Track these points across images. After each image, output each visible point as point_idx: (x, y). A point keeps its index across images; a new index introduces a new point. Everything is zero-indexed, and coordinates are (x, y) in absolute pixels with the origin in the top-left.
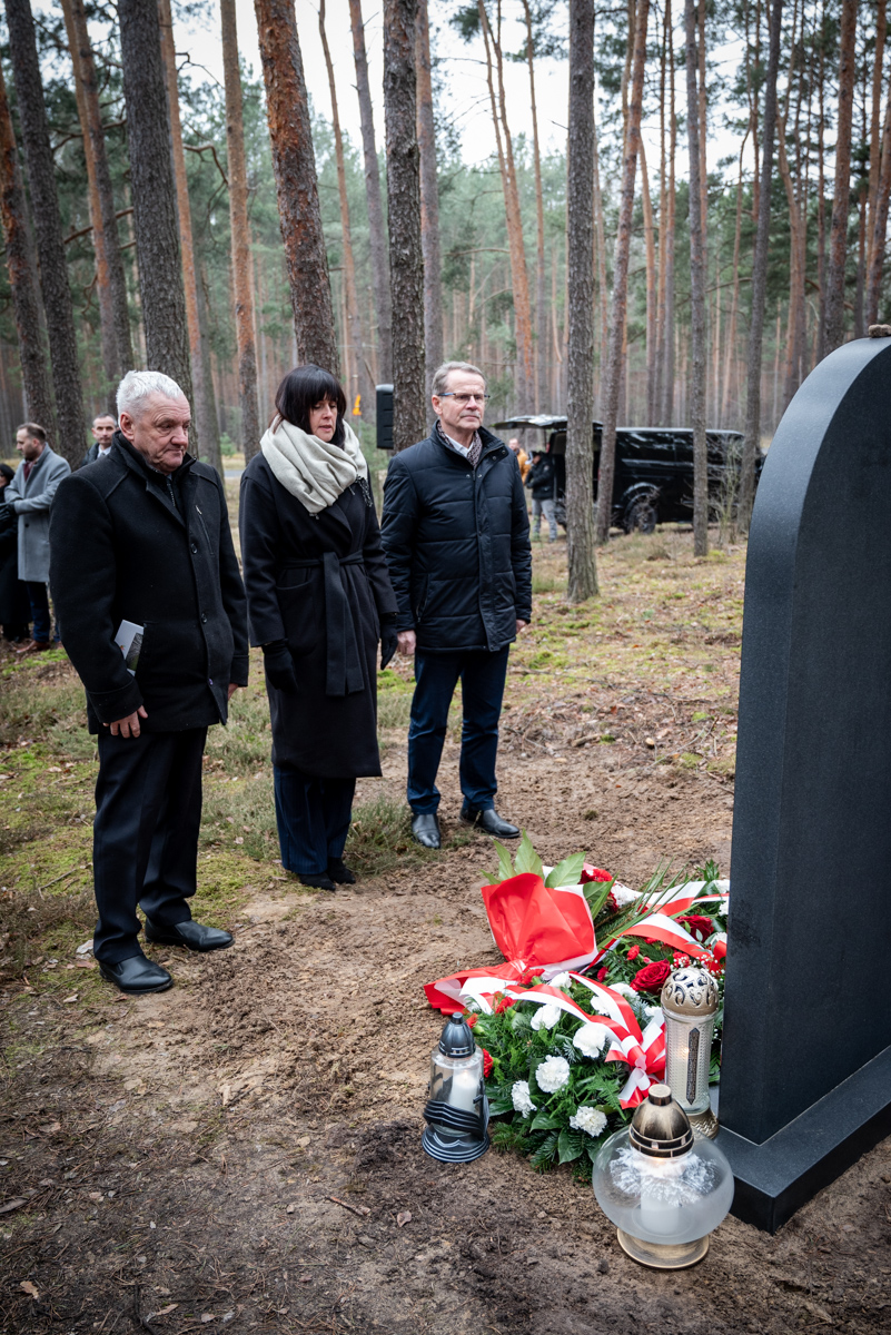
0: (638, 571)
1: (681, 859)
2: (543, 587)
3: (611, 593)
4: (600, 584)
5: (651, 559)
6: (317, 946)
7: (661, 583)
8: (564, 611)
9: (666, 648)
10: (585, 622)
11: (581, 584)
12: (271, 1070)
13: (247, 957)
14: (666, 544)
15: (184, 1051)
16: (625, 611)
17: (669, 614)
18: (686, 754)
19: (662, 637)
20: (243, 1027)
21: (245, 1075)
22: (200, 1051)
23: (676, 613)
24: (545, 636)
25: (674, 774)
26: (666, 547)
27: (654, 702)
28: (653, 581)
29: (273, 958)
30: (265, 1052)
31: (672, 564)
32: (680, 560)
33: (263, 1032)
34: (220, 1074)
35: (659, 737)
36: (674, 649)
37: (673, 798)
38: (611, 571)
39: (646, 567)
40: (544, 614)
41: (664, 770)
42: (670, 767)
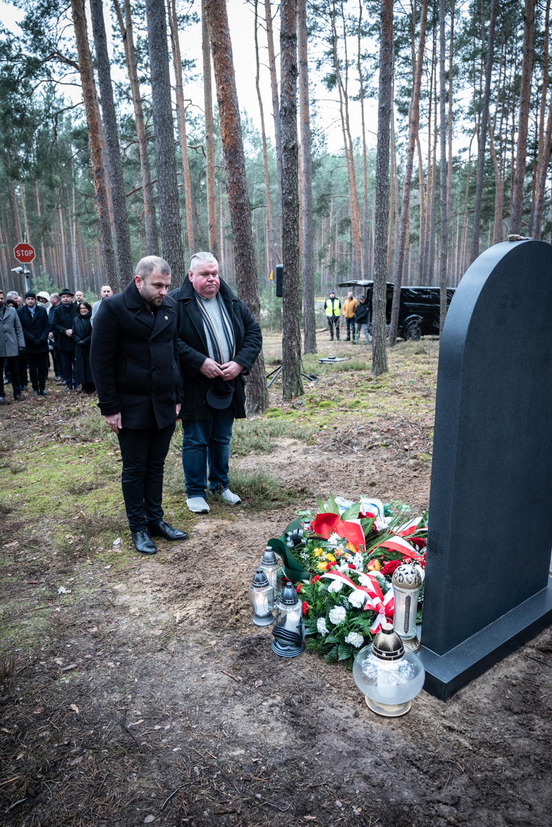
0: (409, 360)
1: (416, 508)
2: (360, 367)
3: (394, 371)
4: (389, 366)
5: (417, 354)
6: (229, 545)
7: (421, 366)
8: (370, 380)
9: (420, 399)
10: (379, 385)
11: (379, 366)
12: (200, 607)
13: (195, 549)
14: (425, 346)
15: (160, 595)
16: (401, 380)
17: (423, 382)
18: (424, 454)
19: (418, 394)
20: (189, 585)
21: (188, 608)
22: (167, 595)
23: (427, 381)
24: (358, 392)
25: (417, 464)
26: (425, 348)
27: (410, 427)
28: (417, 365)
29: (207, 551)
30: (198, 597)
31: (427, 356)
32: (432, 355)
33: (199, 587)
34: (176, 607)
35: (411, 445)
36: (424, 400)
37: (415, 476)
38: (396, 360)
39: (414, 358)
40: (359, 381)
41: (412, 462)
42: (415, 460)
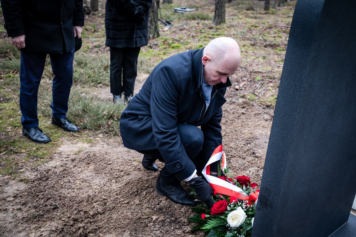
0: (242, 14)
1: (243, 141)
2: (204, 17)
3: (230, 22)
4: (226, 18)
5: (247, 10)
6: (86, 168)
7: (249, 20)
8: (211, 28)
9: (248, 47)
10: (218, 33)
11: (219, 18)
12: (54, 229)
13: (56, 170)
14: (254, 4)
15: (19, 215)
16: (235, 30)
17: (251, 33)
18: (251, 94)
19: (247, 42)
20: (46, 205)
21: (42, 229)
22: (25, 215)
23: (254, 32)
24: (202, 38)
25: (245, 103)
26: (254, 6)
27: (241, 70)
28: (247, 19)
29: (66, 172)
30: (52, 219)
31: (255, 12)
32: (258, 11)
33: (54, 209)
34: (32, 228)
35: (241, 86)
36: (251, 48)
37: (243, 113)
38: (231, 13)
39: (245, 13)
40: (203, 28)
41: (241, 100)
42: (244, 100)
